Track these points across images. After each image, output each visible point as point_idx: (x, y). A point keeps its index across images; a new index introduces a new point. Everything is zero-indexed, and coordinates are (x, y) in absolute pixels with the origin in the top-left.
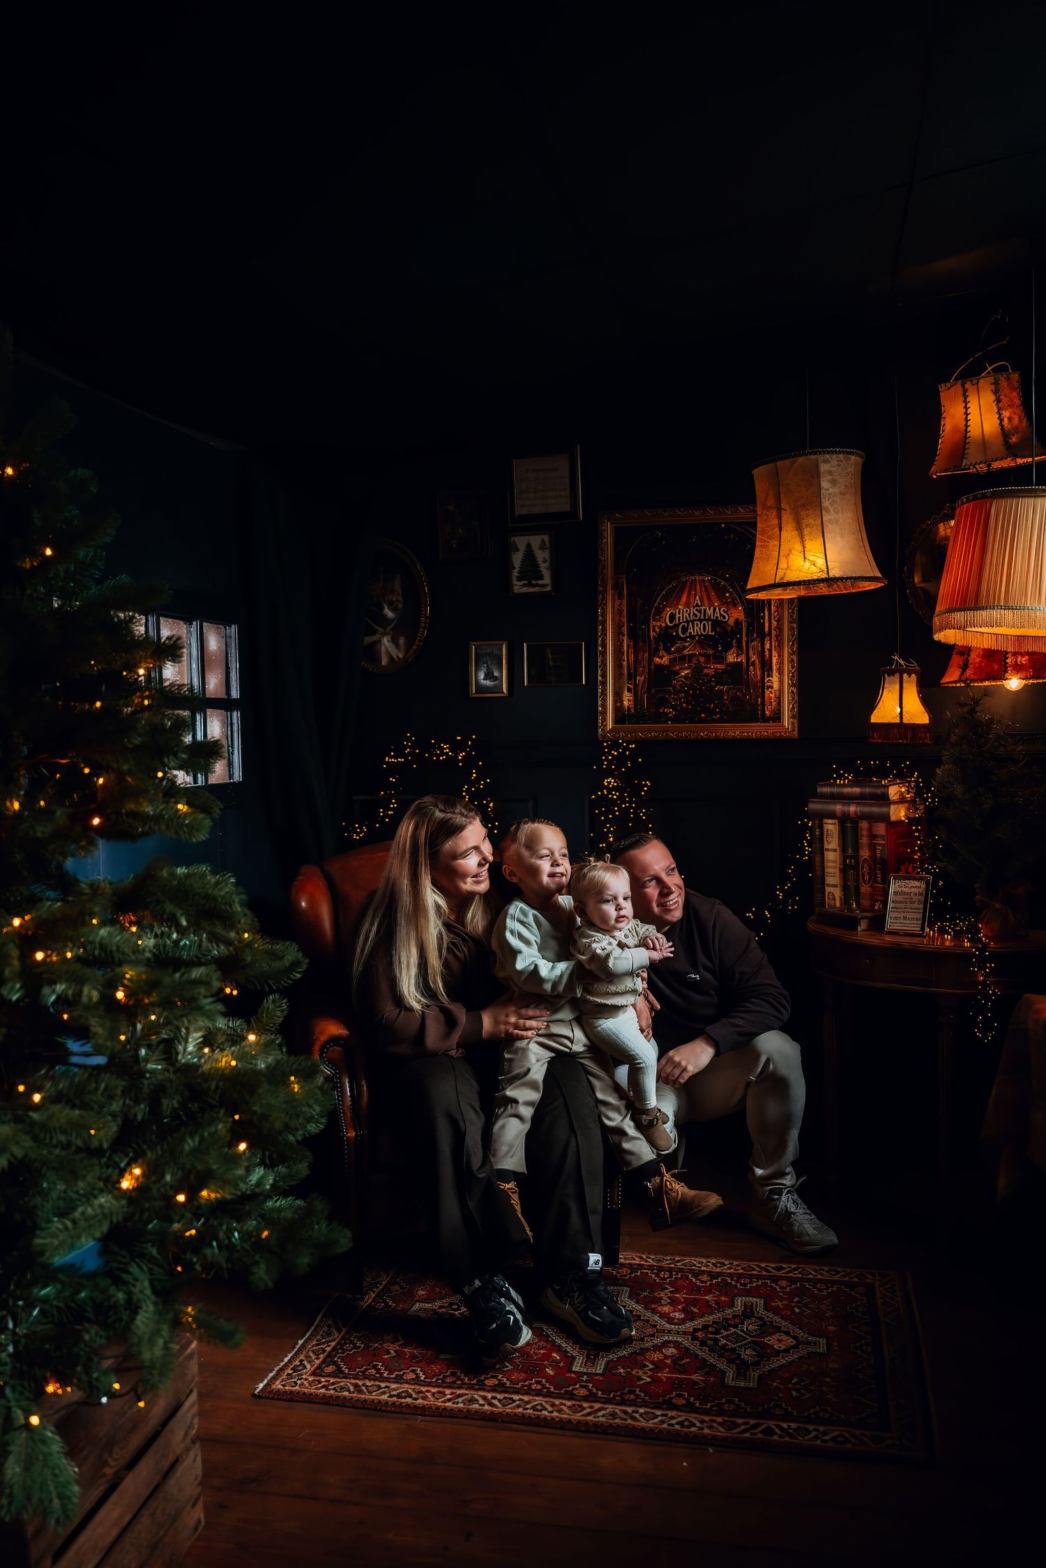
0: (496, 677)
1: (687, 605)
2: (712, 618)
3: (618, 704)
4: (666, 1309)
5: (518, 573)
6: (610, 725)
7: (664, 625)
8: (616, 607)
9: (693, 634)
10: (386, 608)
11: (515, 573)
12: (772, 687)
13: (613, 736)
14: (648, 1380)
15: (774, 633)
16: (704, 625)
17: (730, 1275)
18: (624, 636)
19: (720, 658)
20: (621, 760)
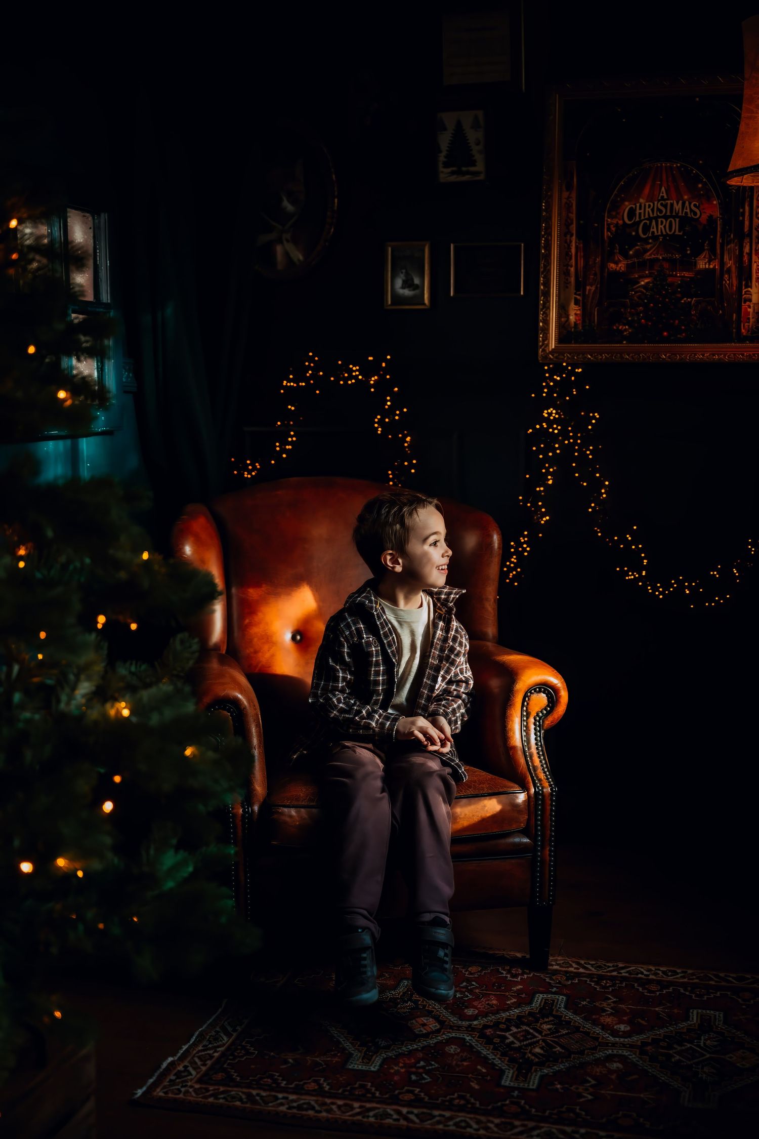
0: (417, 285)
1: (651, 198)
2: (680, 214)
3: (563, 319)
4: (609, 1020)
5: (446, 157)
6: (553, 345)
7: (621, 222)
8: (564, 201)
9: (656, 234)
10: (285, 199)
11: (442, 158)
12: (750, 300)
13: (556, 357)
14: (590, 1097)
15: (755, 233)
16: (671, 222)
17: (683, 985)
18: (572, 235)
19: (689, 264)
20: (563, 385)
